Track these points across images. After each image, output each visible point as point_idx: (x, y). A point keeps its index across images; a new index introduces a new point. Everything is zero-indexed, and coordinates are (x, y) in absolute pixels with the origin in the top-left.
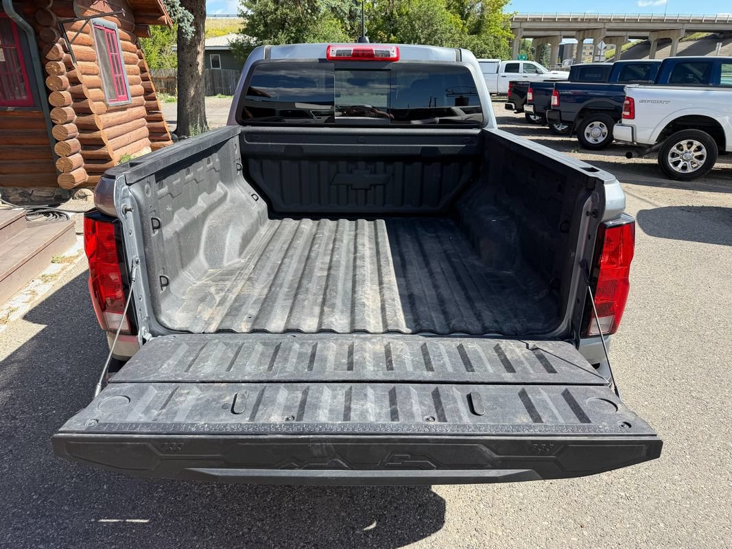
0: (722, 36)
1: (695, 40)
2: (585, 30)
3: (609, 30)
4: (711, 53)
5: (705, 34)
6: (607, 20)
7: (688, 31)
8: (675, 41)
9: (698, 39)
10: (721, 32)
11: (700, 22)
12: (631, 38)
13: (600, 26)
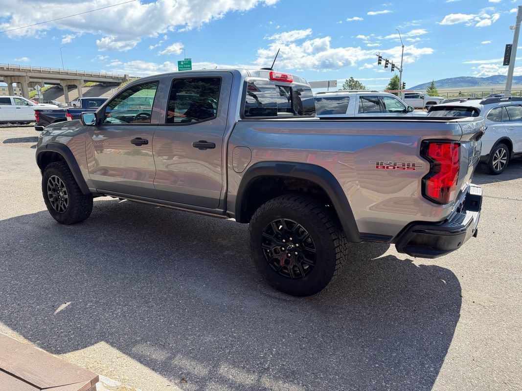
0: (105, 85)
1: (89, 86)
2: (11, 76)
3: (31, 77)
4: (102, 95)
5: (94, 84)
6: (28, 70)
7: (86, 81)
8: (79, 87)
9: (92, 86)
10: (104, 83)
11: (91, 76)
12: (46, 83)
13: (24, 74)
